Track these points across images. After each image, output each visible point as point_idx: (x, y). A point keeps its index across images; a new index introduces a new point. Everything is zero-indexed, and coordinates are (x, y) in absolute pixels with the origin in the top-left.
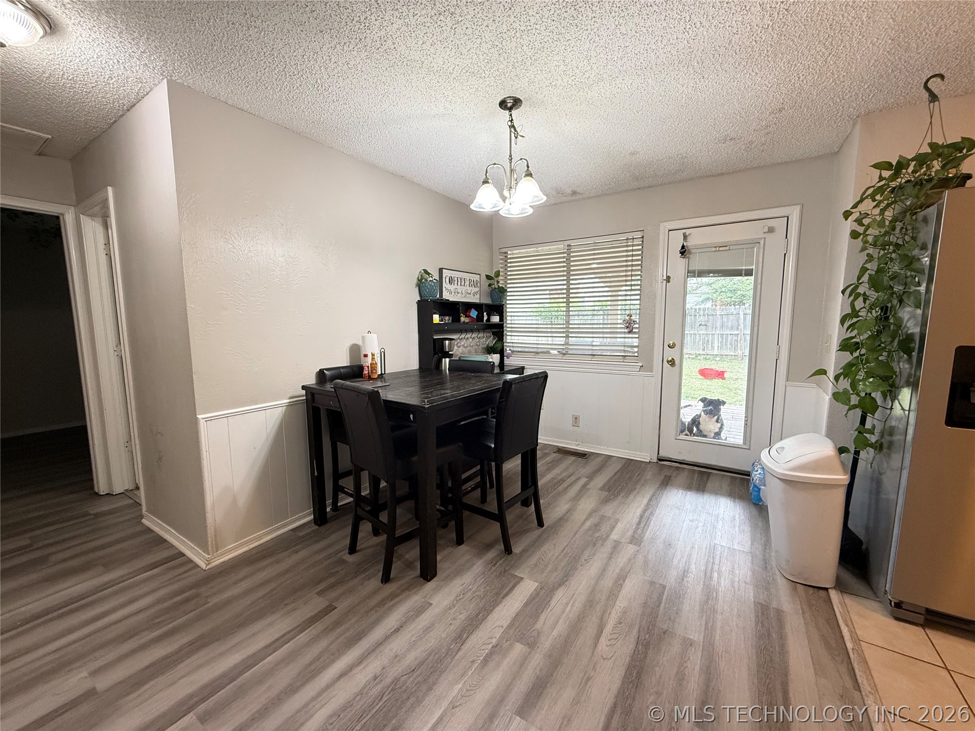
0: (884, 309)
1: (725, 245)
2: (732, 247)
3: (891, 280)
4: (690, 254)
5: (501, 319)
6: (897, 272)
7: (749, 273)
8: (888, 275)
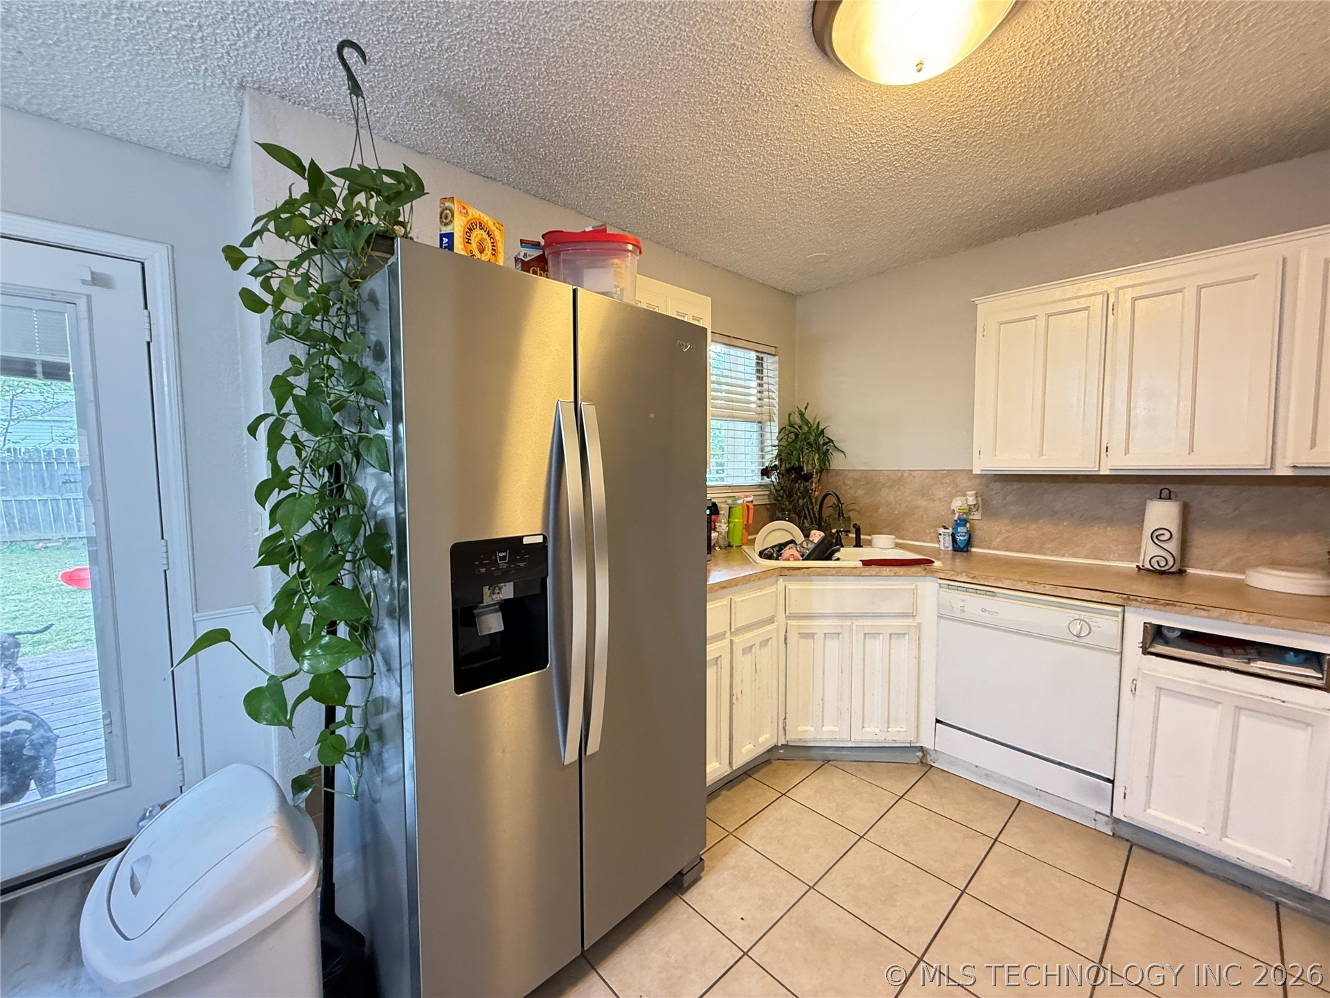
0: (335, 470)
3: (335, 410)
6: (343, 396)
7: (56, 372)
8: (328, 400)
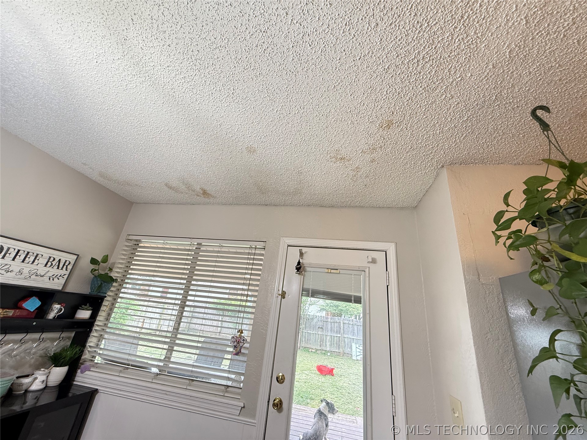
1: (335, 268)
2: (342, 271)
4: (305, 271)
5: (94, 317)
7: (358, 300)
